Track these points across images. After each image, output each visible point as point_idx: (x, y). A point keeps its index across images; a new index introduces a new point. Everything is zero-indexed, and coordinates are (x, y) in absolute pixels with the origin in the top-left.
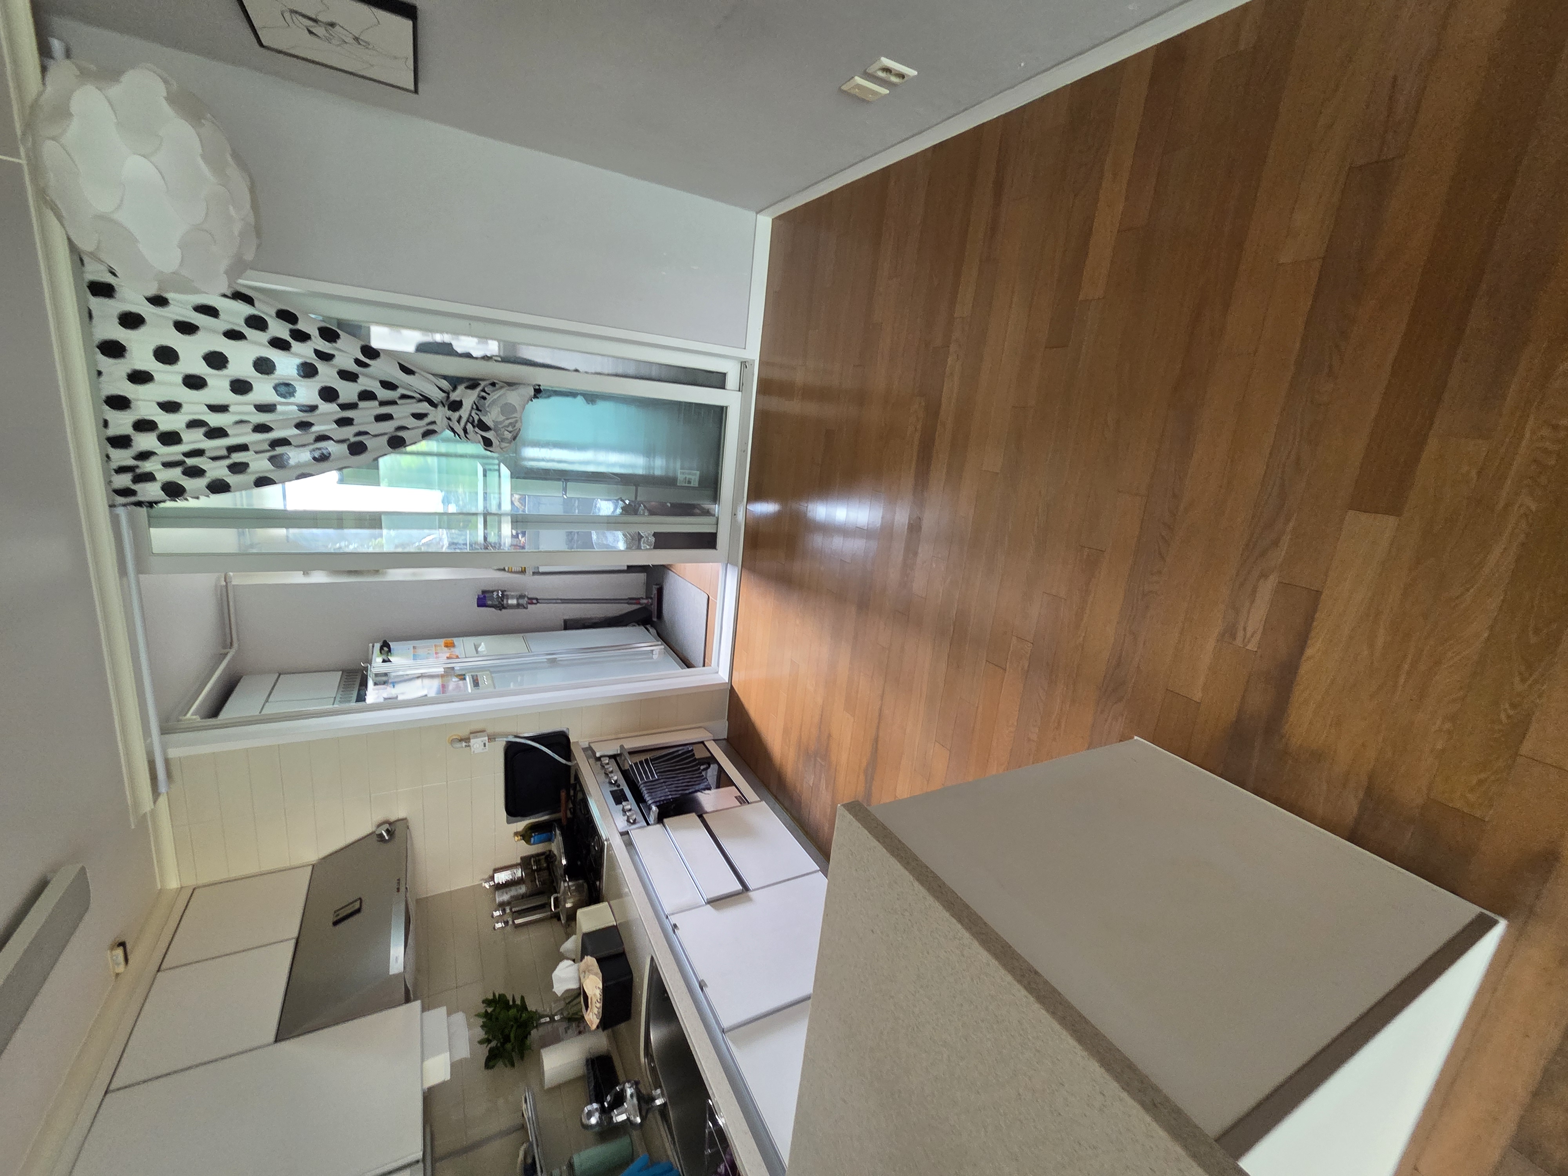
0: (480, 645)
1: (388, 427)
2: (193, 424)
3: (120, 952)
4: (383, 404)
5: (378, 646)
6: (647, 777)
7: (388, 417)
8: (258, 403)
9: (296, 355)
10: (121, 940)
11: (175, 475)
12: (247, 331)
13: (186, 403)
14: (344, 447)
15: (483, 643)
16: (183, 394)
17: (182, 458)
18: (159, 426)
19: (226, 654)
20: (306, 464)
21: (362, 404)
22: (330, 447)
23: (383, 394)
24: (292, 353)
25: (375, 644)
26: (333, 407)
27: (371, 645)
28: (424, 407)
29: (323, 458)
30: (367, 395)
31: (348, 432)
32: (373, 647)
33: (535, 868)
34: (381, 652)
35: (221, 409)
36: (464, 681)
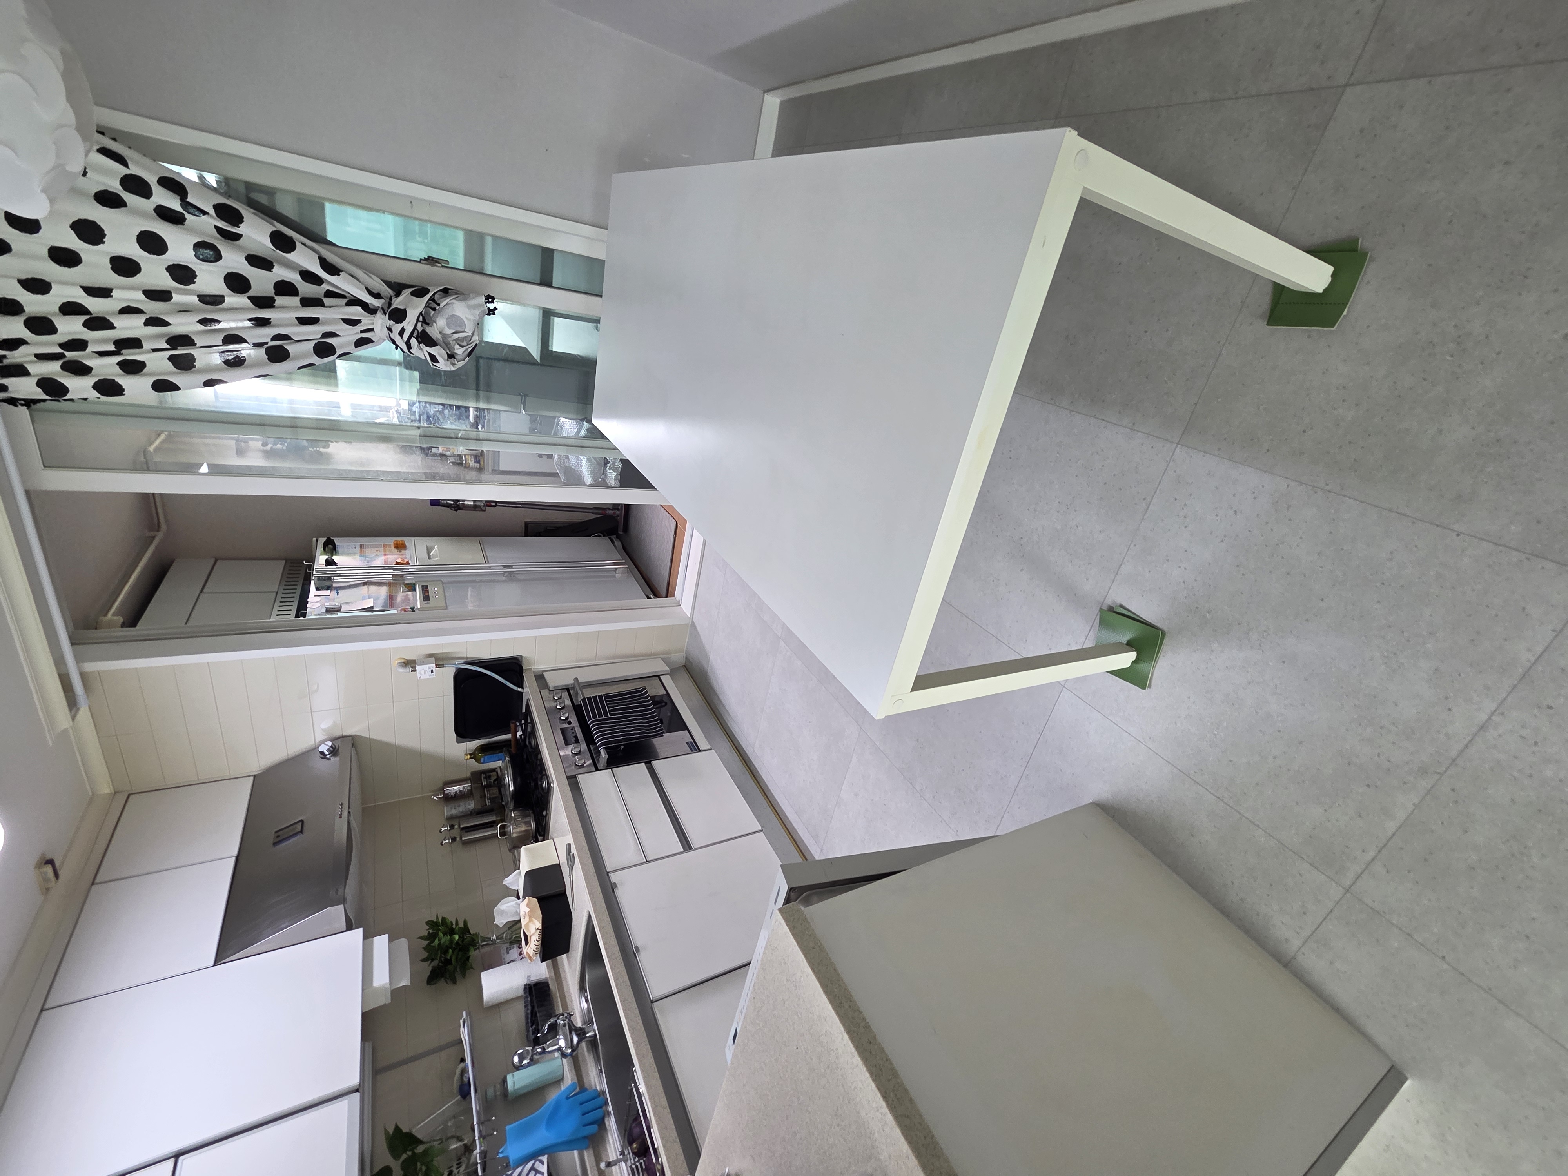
0: (433, 548)
1: (314, 332)
2: (70, 309)
3: (49, 869)
4: (307, 302)
5: (322, 540)
6: (600, 715)
7: (314, 321)
8: (146, 288)
9: (193, 231)
10: (48, 857)
11: (52, 369)
12: (127, 197)
13: (56, 282)
14: (262, 351)
15: (436, 546)
16: (50, 270)
17: (58, 350)
18: (25, 308)
19: (154, 537)
20: (216, 369)
21: (280, 300)
22: (246, 351)
23: (306, 289)
24: (186, 229)
25: (319, 539)
26: (242, 300)
27: (314, 539)
28: (356, 312)
29: (237, 363)
30: (285, 288)
31: (265, 335)
32: (317, 541)
33: (484, 783)
34: (324, 550)
35: (104, 293)
36: (414, 592)
